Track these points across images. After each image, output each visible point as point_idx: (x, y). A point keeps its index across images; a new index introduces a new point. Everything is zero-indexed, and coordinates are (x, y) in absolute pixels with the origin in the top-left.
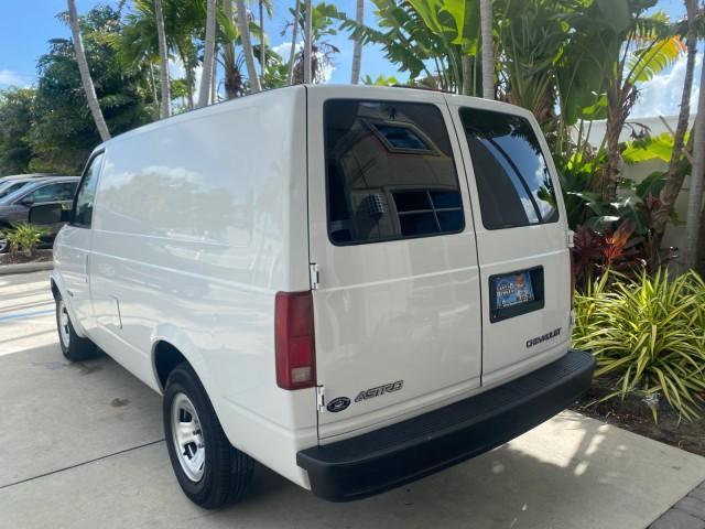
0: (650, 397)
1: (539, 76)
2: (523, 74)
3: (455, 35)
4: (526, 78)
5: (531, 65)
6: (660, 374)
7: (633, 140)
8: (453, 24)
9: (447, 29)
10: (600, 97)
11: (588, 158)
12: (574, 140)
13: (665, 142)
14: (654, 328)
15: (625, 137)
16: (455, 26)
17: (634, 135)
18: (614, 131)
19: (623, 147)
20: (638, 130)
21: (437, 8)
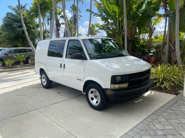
0: (163, 86)
1: (134, 24)
3: (116, 15)
4: (131, 24)
5: (132, 22)
6: (164, 82)
8: (116, 13)
9: (114, 14)
10: (147, 29)
11: (144, 42)
12: (141, 38)
13: (161, 38)
14: (163, 74)
15: (153, 37)
16: (116, 14)
17: (155, 37)
18: (150, 36)
19: (152, 39)
20: (155, 36)
21: (112, 10)
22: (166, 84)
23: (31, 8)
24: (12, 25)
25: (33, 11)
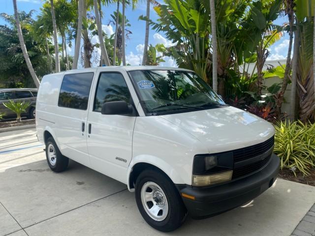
0: (292, 168)
1: (228, 45)
2: (222, 45)
3: (195, 29)
4: (223, 46)
5: (225, 41)
6: (295, 159)
7: (268, 71)
8: (194, 24)
9: (192, 26)
10: (253, 54)
11: (247, 79)
12: (241, 71)
13: (281, 71)
14: (291, 142)
15: (264, 70)
16: (195, 26)
17: (268, 69)
18: (260, 65)
19: (264, 74)
20: (269, 67)
21: (188, 18)
22: (299, 164)
23: (39, 17)
24: (5, 47)
25: (44, 21)
